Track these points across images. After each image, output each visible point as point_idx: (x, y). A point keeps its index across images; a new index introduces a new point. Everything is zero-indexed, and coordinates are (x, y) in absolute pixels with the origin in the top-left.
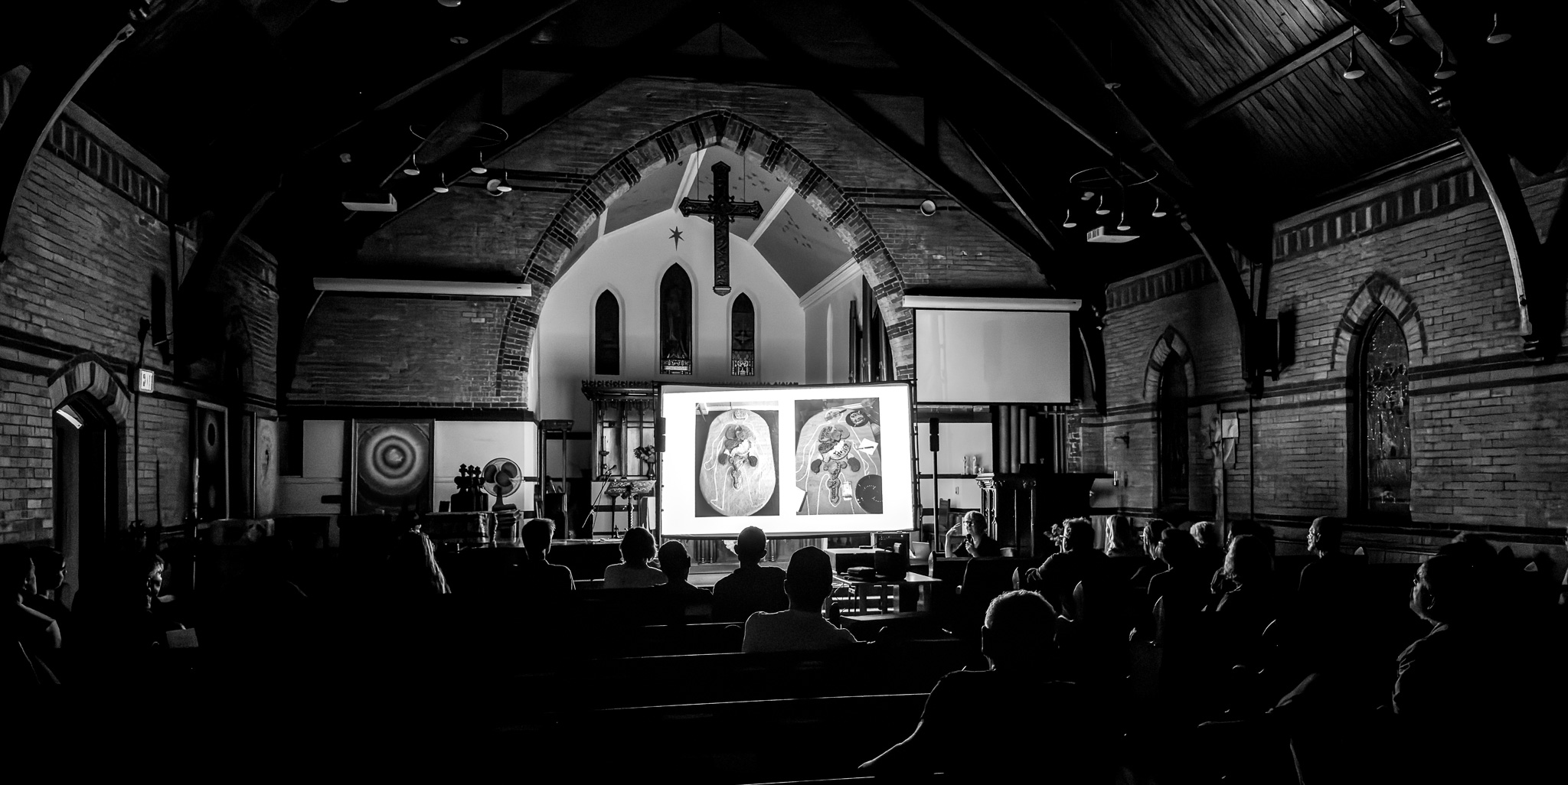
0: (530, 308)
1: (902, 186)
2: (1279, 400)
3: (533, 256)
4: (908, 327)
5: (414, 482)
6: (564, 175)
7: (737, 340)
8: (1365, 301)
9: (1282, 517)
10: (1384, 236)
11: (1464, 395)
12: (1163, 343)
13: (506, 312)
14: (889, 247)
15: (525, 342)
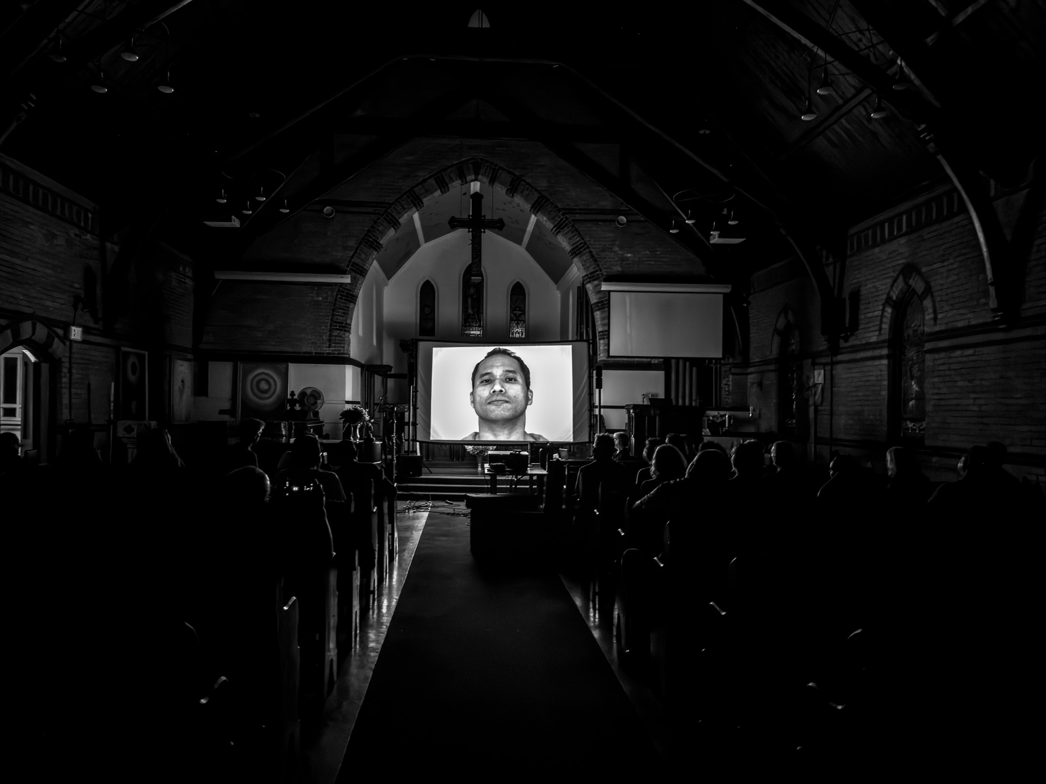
0: (350, 290)
1: (603, 206)
2: (847, 357)
3: (352, 257)
4: (605, 303)
5: (275, 402)
6: (372, 202)
7: (514, 314)
8: (900, 284)
9: (848, 441)
10: (912, 237)
12: (782, 316)
13: (335, 294)
14: (594, 248)
15: (347, 313)
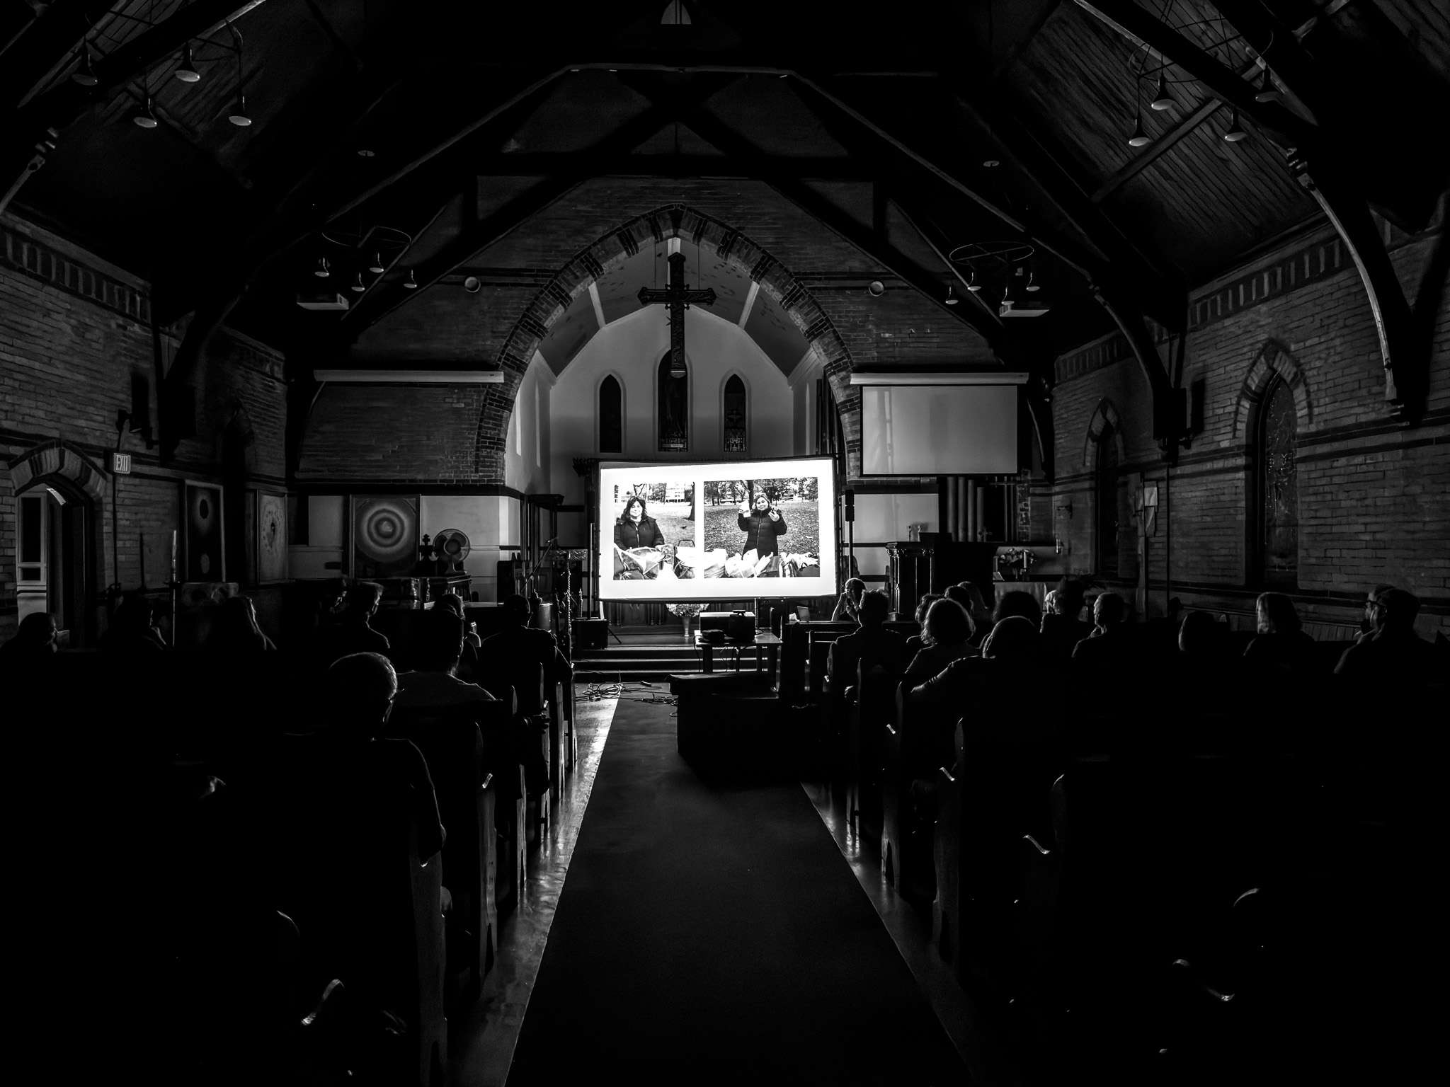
0: (504, 394)
1: (850, 268)
2: (1189, 469)
3: (506, 346)
4: (855, 403)
5: (403, 549)
6: (533, 270)
7: (728, 418)
8: (1262, 368)
9: (1193, 584)
10: (1277, 302)
11: (1342, 461)
12: (1099, 415)
13: (483, 398)
14: (838, 327)
15: (500, 424)
